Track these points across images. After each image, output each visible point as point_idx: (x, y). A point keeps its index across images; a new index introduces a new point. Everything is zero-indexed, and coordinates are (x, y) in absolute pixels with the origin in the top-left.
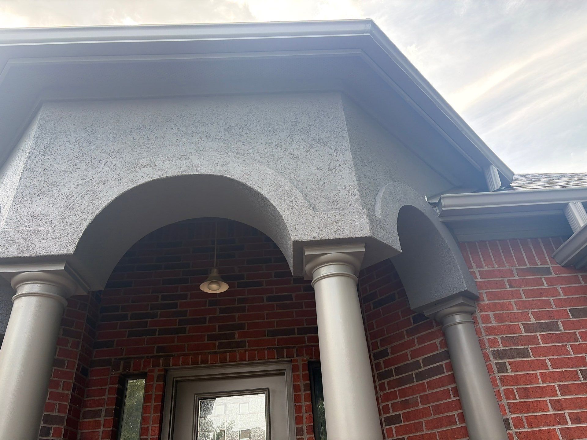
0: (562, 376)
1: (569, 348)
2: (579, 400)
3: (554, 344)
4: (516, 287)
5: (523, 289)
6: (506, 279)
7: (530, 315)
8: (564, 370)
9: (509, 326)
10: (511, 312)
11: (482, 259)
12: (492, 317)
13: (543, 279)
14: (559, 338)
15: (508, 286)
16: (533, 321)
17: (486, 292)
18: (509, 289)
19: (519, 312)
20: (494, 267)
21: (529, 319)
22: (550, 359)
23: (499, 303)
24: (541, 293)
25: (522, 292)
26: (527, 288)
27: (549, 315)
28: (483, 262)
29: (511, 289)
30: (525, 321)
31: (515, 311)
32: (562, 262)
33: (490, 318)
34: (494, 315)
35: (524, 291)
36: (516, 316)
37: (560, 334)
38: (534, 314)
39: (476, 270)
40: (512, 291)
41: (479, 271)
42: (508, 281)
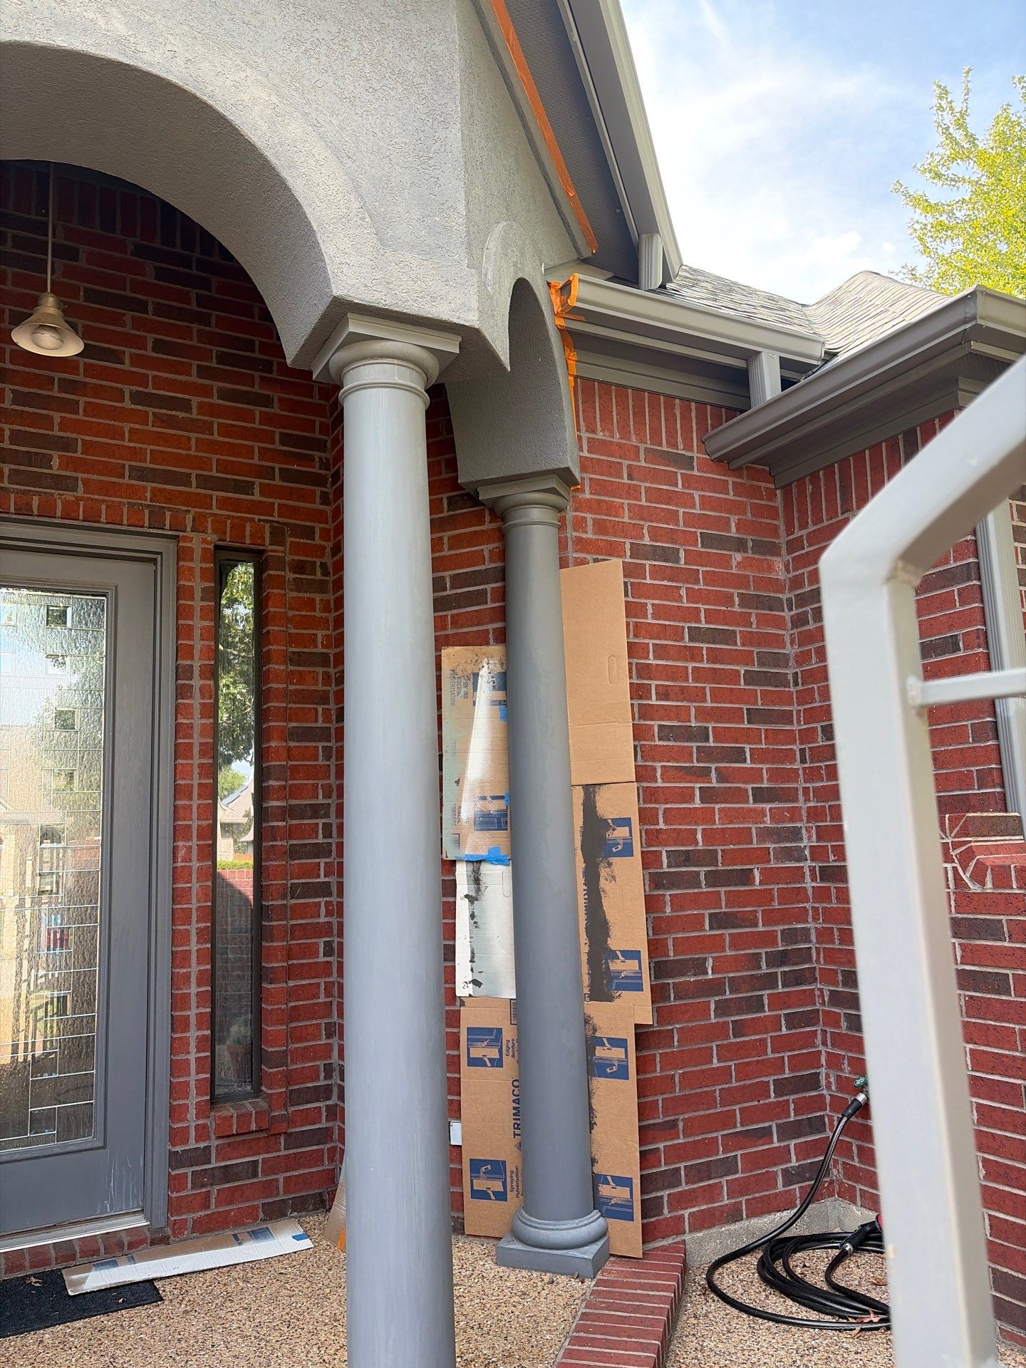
0: (663, 632)
1: (683, 592)
2: (675, 670)
3: (665, 583)
4: (638, 480)
5: (647, 485)
6: (626, 463)
7: (645, 531)
8: (667, 623)
9: (610, 543)
10: (620, 520)
11: (598, 416)
12: (590, 523)
13: (679, 475)
14: (675, 575)
15: (625, 476)
16: (647, 541)
17: (591, 479)
18: (625, 480)
19: (630, 523)
20: (613, 437)
21: (642, 537)
22: (653, 605)
23: (606, 502)
24: (669, 497)
25: (643, 491)
26: (653, 486)
27: (671, 535)
28: (598, 424)
29: (629, 482)
30: (635, 538)
31: (626, 520)
32: (714, 453)
33: (586, 525)
34: (594, 520)
35: (647, 489)
36: (625, 529)
37: (678, 568)
38: (651, 529)
39: (585, 435)
40: (629, 486)
41: (588, 438)
42: (629, 466)
